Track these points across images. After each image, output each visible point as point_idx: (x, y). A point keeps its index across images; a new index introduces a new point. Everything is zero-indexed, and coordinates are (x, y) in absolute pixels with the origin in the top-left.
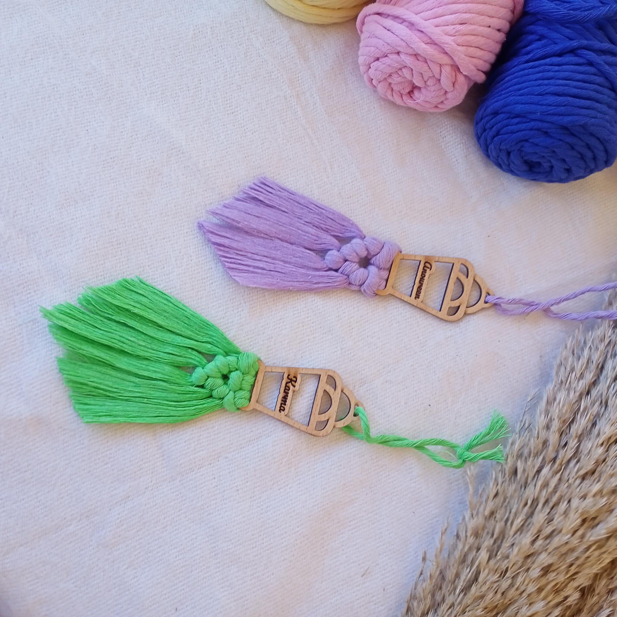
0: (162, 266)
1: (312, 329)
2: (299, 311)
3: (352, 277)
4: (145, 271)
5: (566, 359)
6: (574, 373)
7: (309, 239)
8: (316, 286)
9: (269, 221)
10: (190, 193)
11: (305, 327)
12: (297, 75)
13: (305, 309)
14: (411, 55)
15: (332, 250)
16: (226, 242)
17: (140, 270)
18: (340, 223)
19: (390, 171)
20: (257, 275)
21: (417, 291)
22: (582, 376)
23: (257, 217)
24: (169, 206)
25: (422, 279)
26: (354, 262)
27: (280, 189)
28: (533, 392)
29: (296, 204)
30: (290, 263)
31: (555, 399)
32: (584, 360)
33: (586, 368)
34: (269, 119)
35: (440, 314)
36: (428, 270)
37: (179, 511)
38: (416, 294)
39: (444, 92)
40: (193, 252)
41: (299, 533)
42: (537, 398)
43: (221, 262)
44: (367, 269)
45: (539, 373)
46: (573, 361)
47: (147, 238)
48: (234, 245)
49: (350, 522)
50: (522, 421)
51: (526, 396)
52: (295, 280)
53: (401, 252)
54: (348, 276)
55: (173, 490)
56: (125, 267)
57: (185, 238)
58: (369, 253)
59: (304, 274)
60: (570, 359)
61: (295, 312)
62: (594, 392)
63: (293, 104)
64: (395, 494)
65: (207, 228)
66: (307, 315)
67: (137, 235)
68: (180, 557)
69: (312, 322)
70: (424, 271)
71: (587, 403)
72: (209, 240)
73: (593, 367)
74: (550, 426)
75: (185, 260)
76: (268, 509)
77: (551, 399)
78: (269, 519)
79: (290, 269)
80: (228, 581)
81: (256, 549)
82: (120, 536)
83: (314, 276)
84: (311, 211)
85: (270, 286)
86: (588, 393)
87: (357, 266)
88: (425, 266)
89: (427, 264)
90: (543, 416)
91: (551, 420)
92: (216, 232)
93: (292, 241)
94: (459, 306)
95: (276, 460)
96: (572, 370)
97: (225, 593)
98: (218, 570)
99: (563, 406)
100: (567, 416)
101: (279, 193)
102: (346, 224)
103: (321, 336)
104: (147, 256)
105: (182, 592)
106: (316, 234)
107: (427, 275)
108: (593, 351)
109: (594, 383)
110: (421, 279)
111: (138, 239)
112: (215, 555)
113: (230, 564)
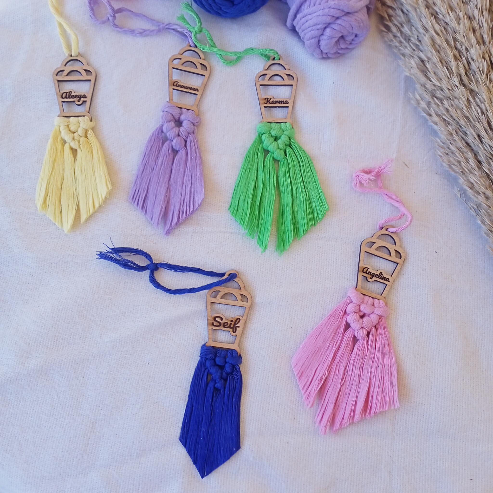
7: (166, 161)
8: (198, 154)
15: (172, 145)
18: (153, 142)
30: (184, 172)
52: (195, 167)
59: (191, 162)
79: (188, 171)
83: (191, 155)
93: (169, 173)
106: (163, 157)
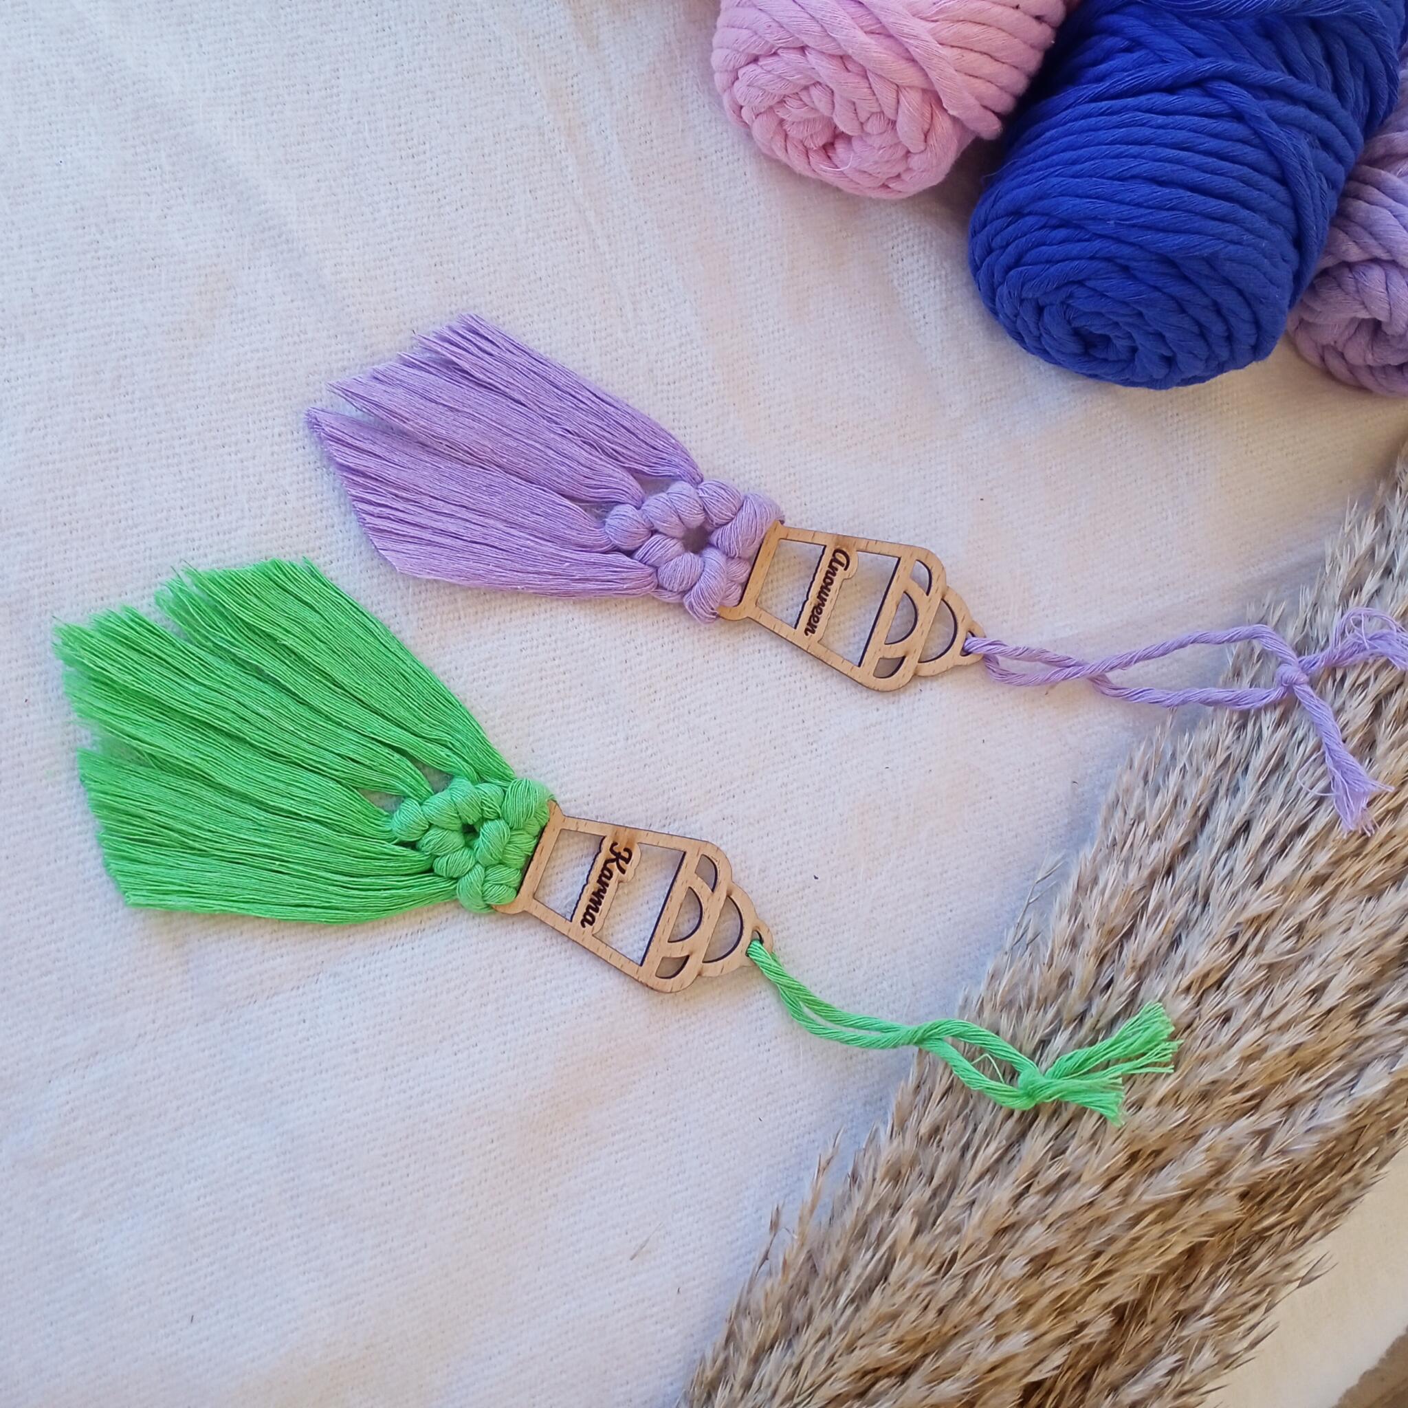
0: (215, 512)
1: (561, 686)
2: (535, 642)
3: (665, 572)
4: (172, 521)
5: (1128, 791)
6: (1142, 825)
7: (571, 473)
8: (580, 586)
9: (480, 421)
10: (296, 339)
11: (544, 682)
12: (570, 82)
13: (548, 639)
14: (832, 56)
15: (624, 503)
16: (371, 465)
17: (159, 516)
18: (649, 441)
19: (770, 329)
20: (439, 550)
21: (812, 616)
22: (1159, 832)
23: (451, 409)
24: (243, 366)
25: (825, 589)
26: (673, 538)
27: (511, 348)
28: (1050, 860)
29: (548, 386)
30: (521, 527)
31: (1095, 881)
32: (1166, 797)
33: (1171, 814)
34: (499, 179)
35: (858, 673)
36: (841, 568)
37: (215, 1093)
38: (809, 624)
39: (904, 152)
40: (291, 484)
41: (493, 1155)
42: (1058, 874)
43: (358, 512)
44: (701, 556)
45: (1066, 821)
46: (1144, 798)
47: (183, 441)
48: (391, 474)
49: (613, 1135)
50: (1019, 925)
51: (1034, 869)
52: (531, 569)
53: (782, 522)
54: (657, 569)
55: (203, 1045)
56: (123, 506)
57: (276, 448)
58: (708, 518)
59: (553, 556)
60: (1138, 793)
61: (524, 645)
62: (1182, 871)
63: (558, 148)
64: (721, 1075)
65: (327, 429)
66: (552, 654)
67: (159, 433)
68: (208, 1199)
69: (562, 669)
70: (832, 571)
71: (1164, 894)
72: (331, 458)
73: (1185, 813)
74: (1078, 940)
75: (270, 500)
76: (426, 1096)
77: (1087, 880)
78: (425, 1121)
79: (522, 542)
80: (318, 1257)
81: (390, 1187)
82: (67, 1144)
83: (578, 563)
84: (582, 405)
85: (468, 579)
86: (1170, 871)
87: (678, 547)
88: (834, 560)
89: (840, 556)
90: (1065, 918)
91: (1083, 927)
92: (350, 440)
93: (531, 474)
94: (904, 658)
95: (452, 984)
96: (1140, 817)
97: (311, 1285)
98: (296, 1231)
99: (1111, 898)
100: (1118, 920)
101: (508, 355)
102: (659, 444)
103: (582, 705)
104: (179, 486)
105: (209, 1279)
106: (589, 464)
107: (837, 580)
108: (1188, 777)
109: (1185, 850)
110: (822, 587)
111: (161, 441)
112: (292, 1198)
113: (327, 1219)
